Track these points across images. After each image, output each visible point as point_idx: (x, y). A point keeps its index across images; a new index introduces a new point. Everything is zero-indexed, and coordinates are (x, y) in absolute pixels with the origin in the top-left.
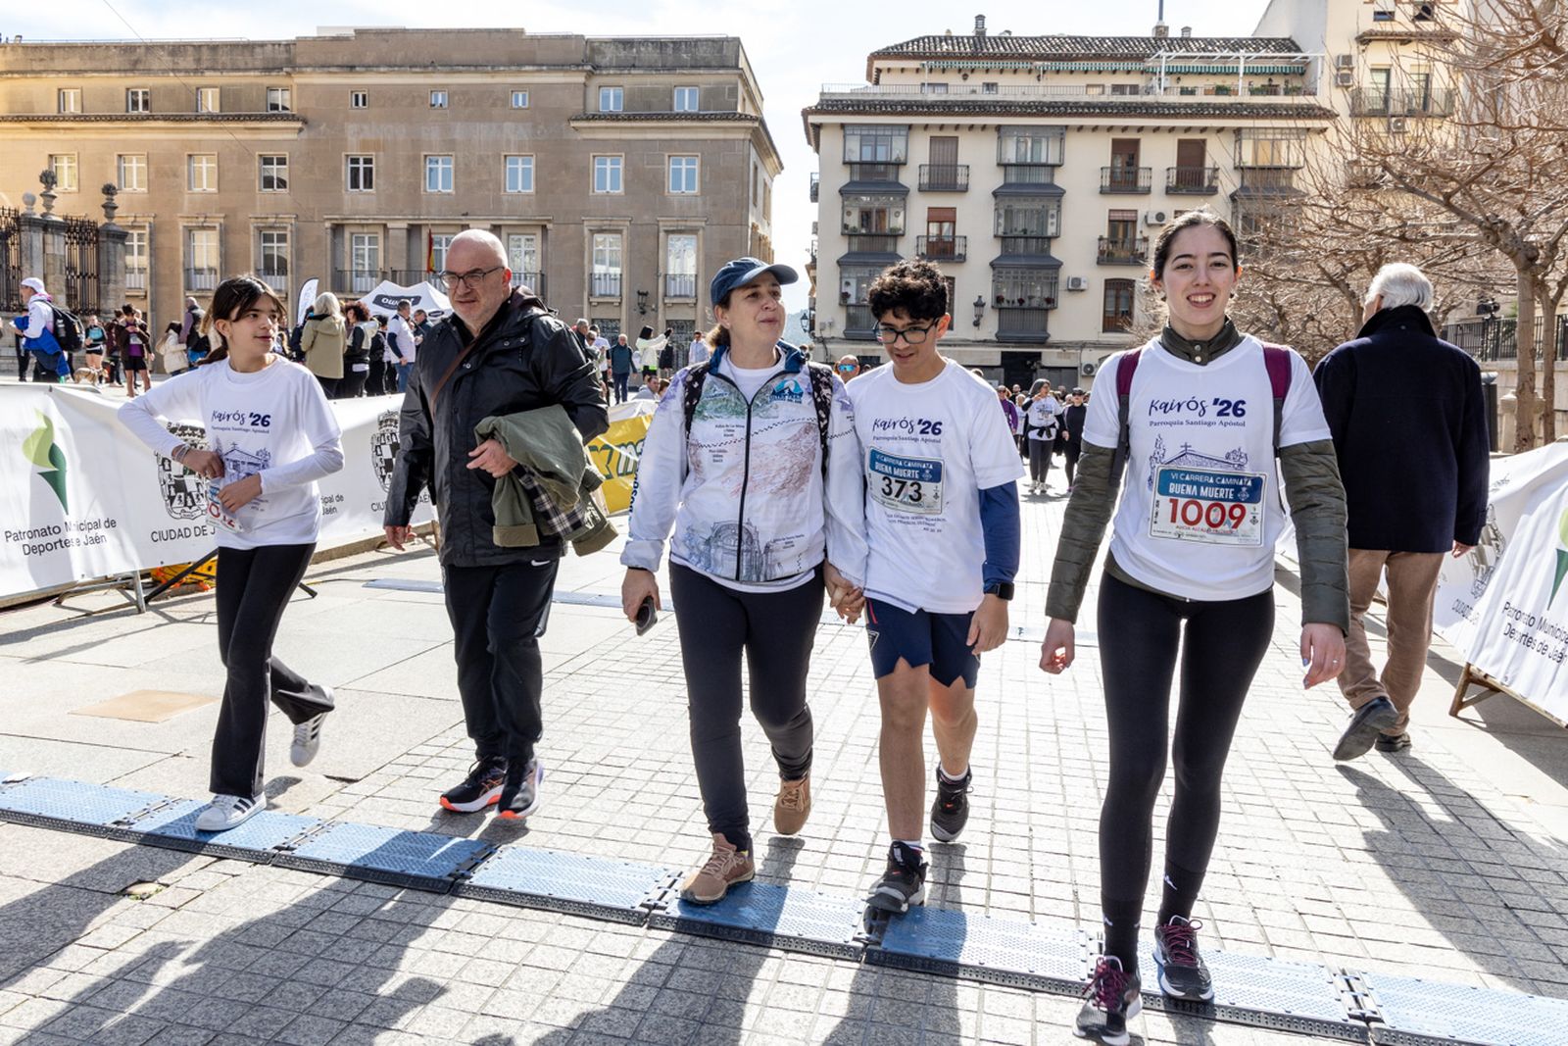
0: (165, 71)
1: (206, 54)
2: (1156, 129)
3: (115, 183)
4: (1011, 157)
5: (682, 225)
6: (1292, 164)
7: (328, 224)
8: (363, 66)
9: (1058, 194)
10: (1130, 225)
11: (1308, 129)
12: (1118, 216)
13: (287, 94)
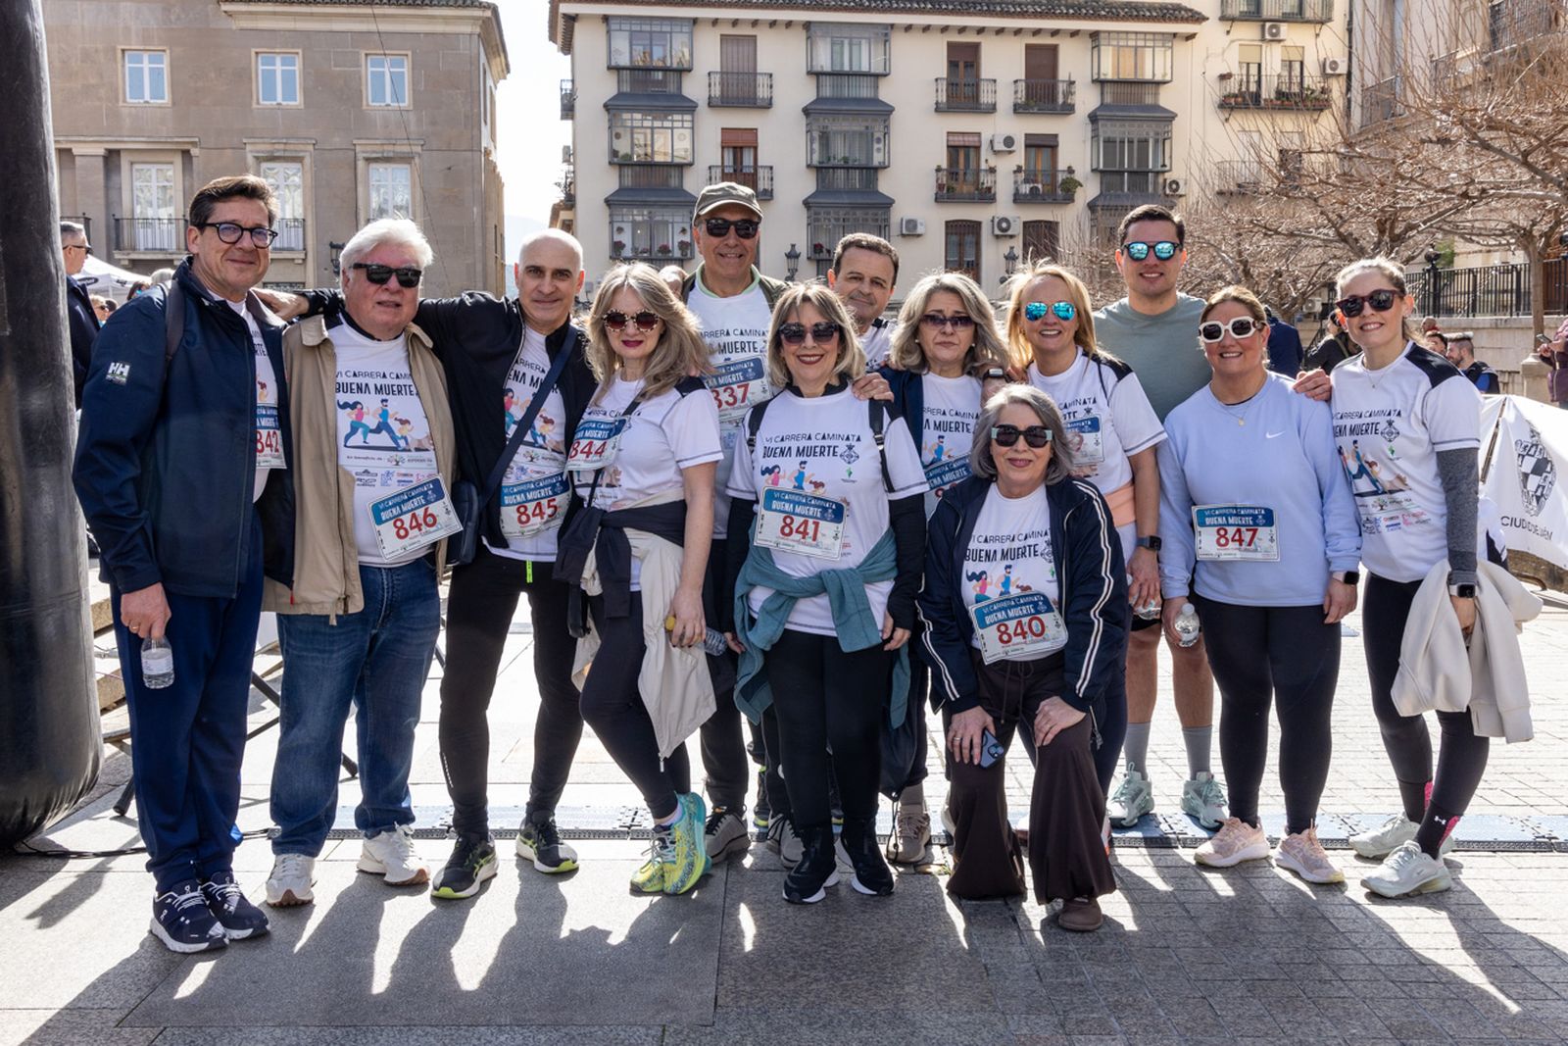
2: (1000, 31)
4: (824, 62)
5: (389, 151)
6: (1158, 78)
9: (885, 112)
10: (972, 153)
11: (1175, 35)
12: (958, 141)
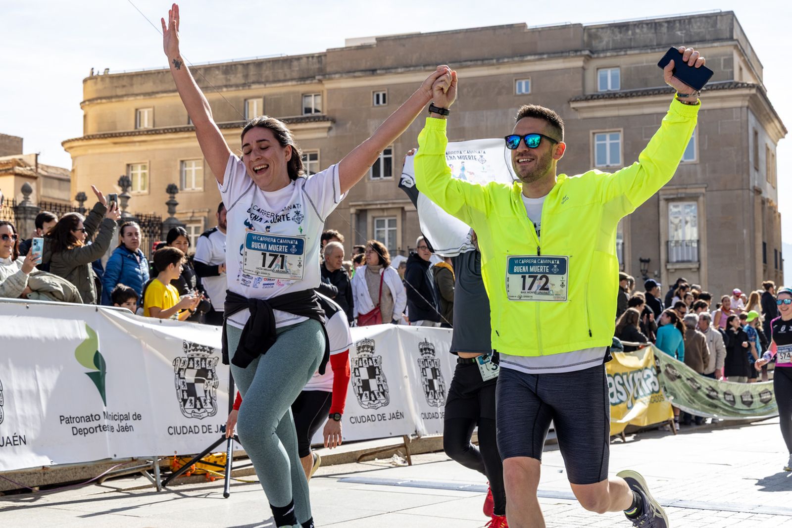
0: (219, 88)
1: (252, 70)
3: (178, 185)
5: (682, 193)
7: (353, 210)
8: (383, 69)
13: (319, 99)
